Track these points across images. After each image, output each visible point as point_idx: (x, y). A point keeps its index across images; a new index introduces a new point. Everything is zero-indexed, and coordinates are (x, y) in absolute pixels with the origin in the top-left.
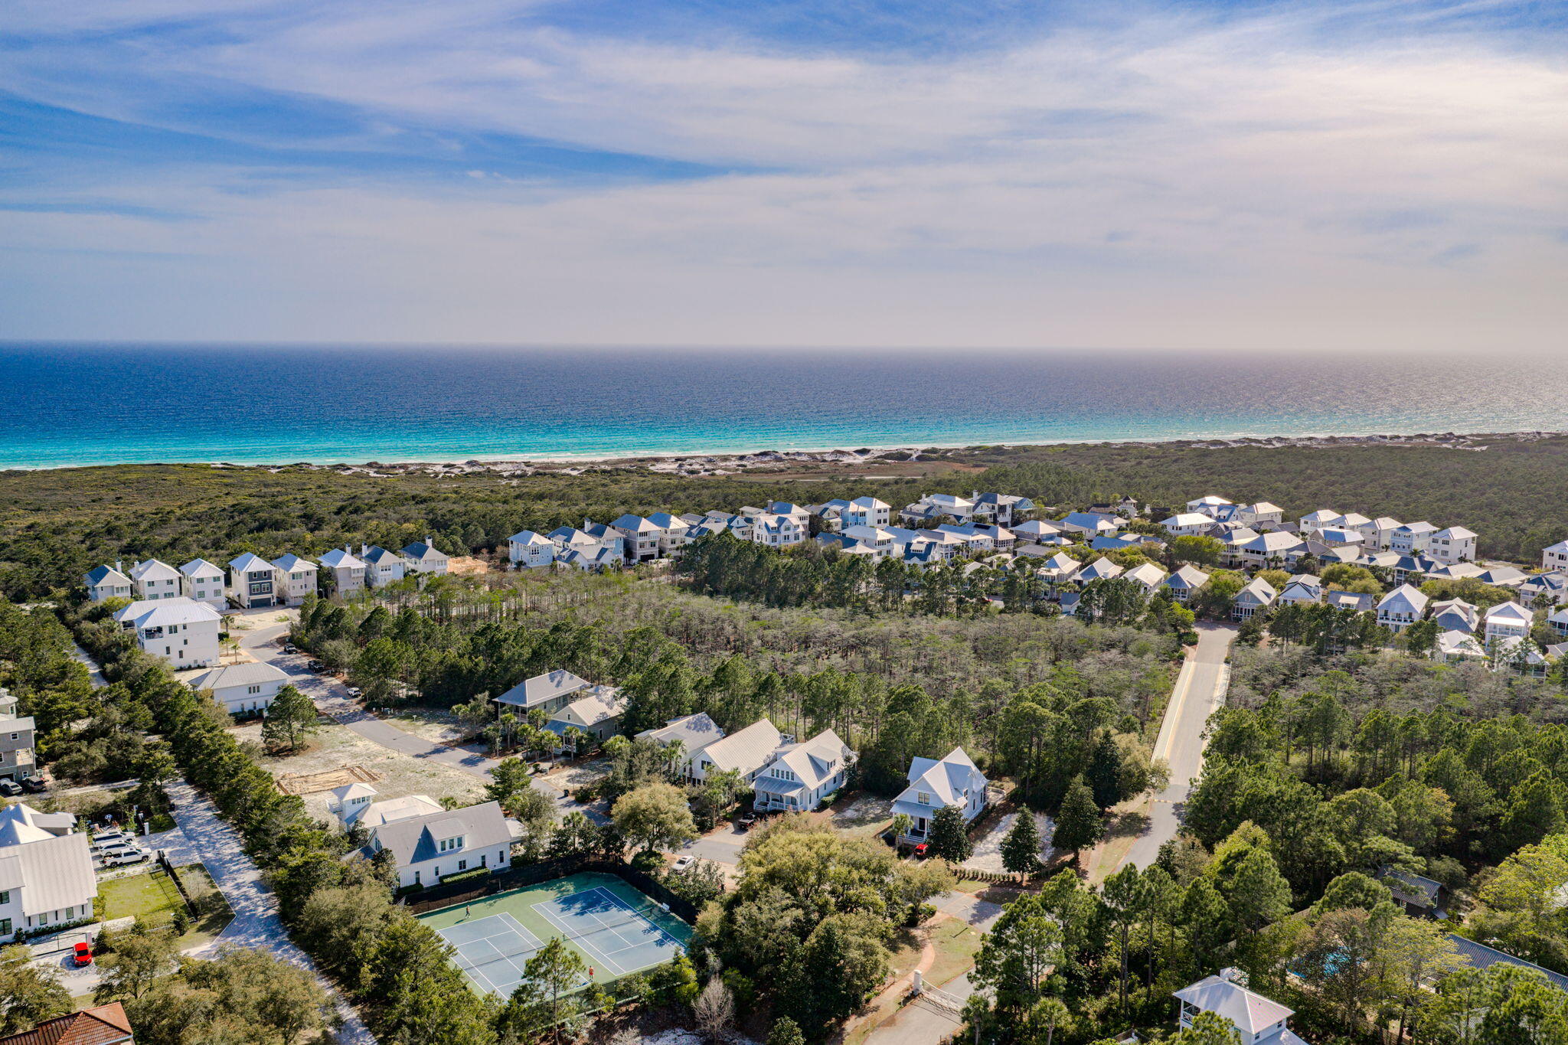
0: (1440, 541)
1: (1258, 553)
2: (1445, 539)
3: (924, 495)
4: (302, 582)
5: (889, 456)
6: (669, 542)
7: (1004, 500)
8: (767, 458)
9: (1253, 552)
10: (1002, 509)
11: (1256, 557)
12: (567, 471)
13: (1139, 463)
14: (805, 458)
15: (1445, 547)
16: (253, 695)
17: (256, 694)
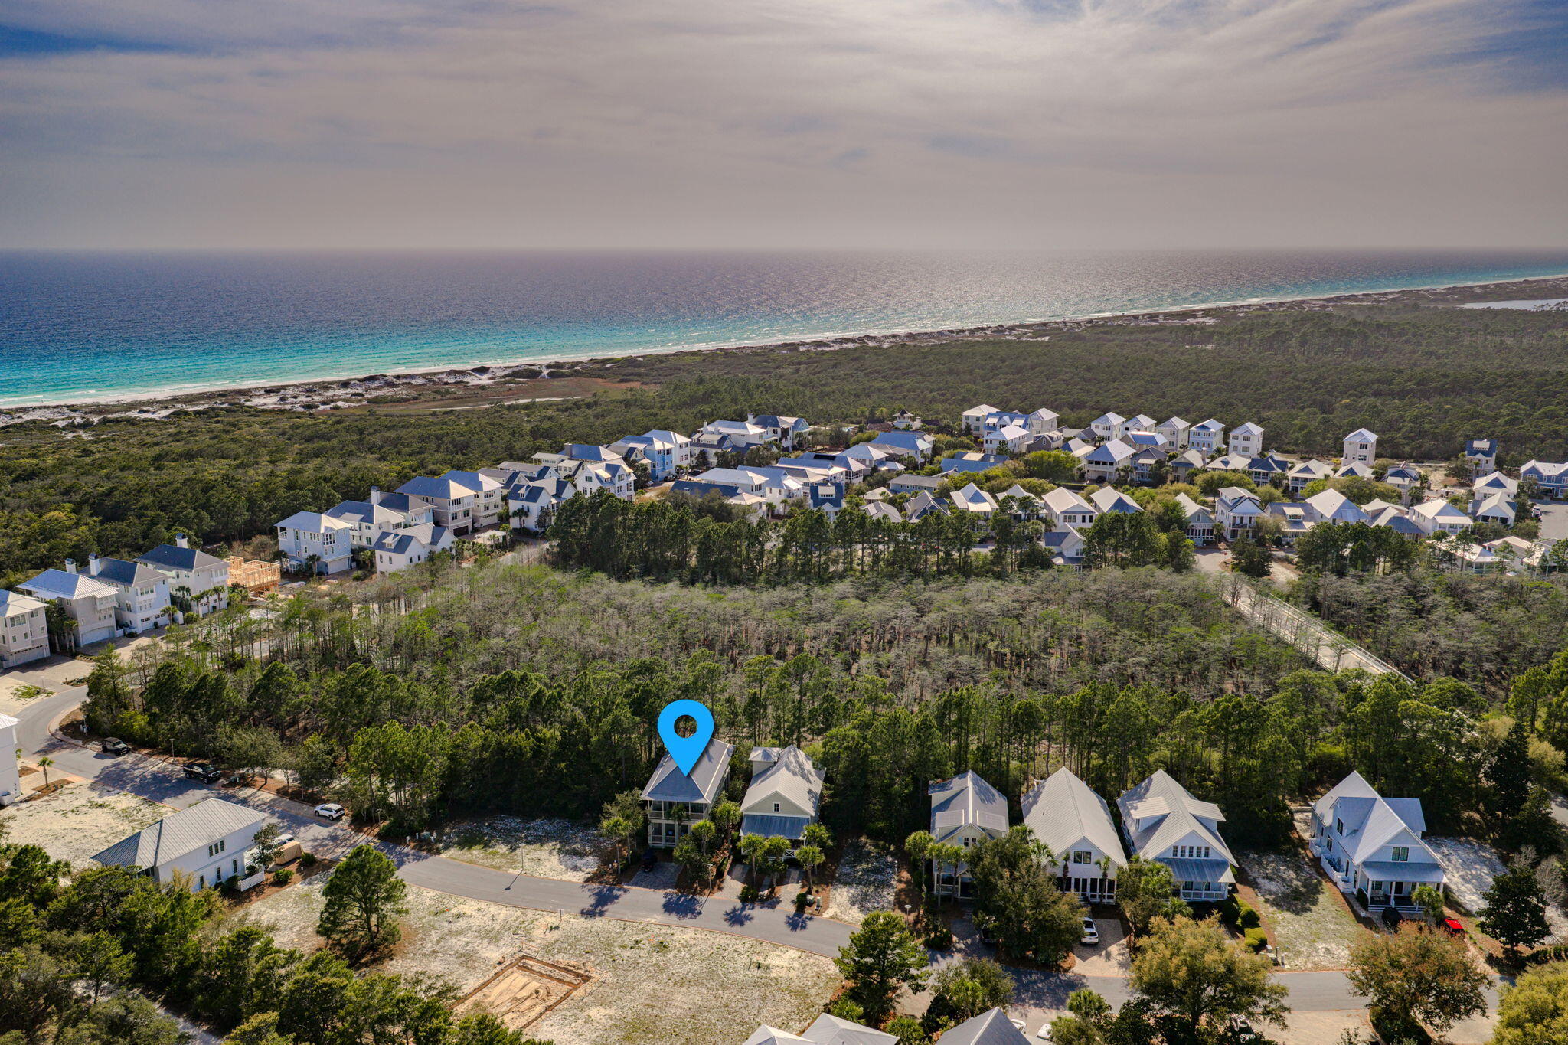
0: (1241, 438)
1: (1104, 463)
2: (1246, 435)
3: (705, 423)
4: (26, 628)
5: (516, 373)
6: (482, 508)
7: (788, 421)
8: (376, 384)
9: (1098, 463)
10: (785, 432)
11: (1101, 468)
12: (134, 414)
13: (798, 370)
14: (420, 381)
15: (1246, 444)
16: (216, 857)
17: (221, 854)
